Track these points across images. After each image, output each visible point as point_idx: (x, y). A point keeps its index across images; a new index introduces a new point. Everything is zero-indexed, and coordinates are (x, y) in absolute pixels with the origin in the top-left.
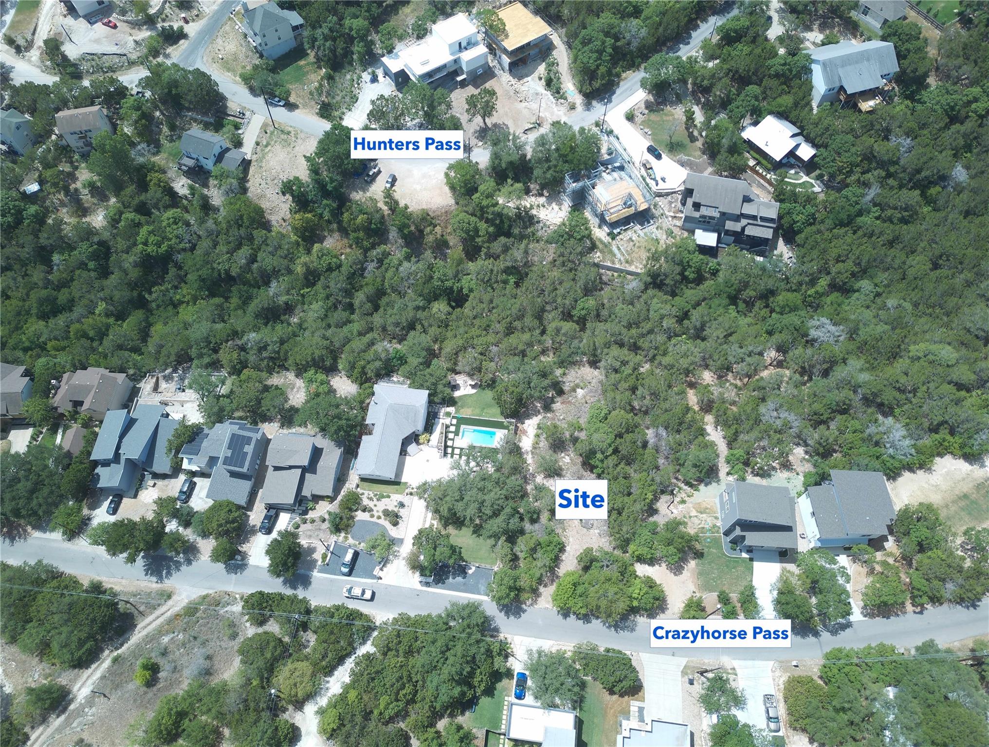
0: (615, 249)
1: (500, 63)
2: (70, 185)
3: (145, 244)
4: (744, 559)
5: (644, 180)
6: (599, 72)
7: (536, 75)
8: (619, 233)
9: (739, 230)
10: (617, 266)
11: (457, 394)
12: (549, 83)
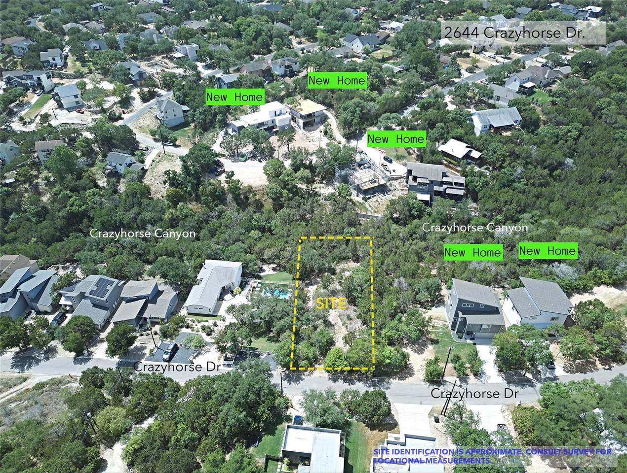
0: (367, 206)
1: (298, 125)
2: (34, 180)
3: (72, 206)
4: (469, 344)
5: (383, 172)
6: (354, 123)
7: (318, 130)
8: (369, 198)
9: (442, 190)
10: (369, 214)
11: (262, 274)
12: (326, 133)
